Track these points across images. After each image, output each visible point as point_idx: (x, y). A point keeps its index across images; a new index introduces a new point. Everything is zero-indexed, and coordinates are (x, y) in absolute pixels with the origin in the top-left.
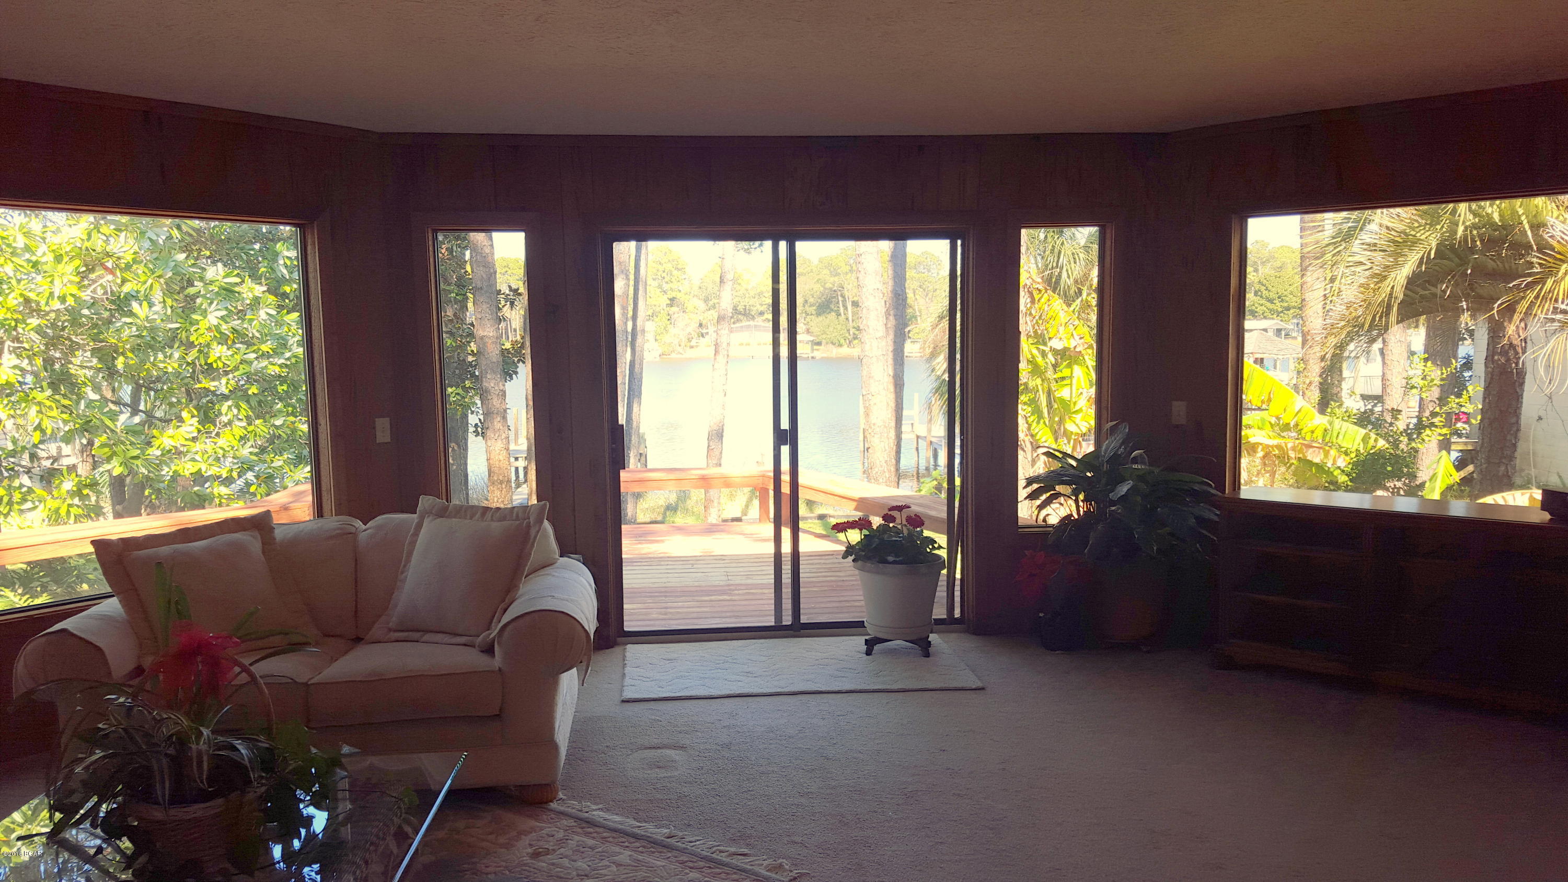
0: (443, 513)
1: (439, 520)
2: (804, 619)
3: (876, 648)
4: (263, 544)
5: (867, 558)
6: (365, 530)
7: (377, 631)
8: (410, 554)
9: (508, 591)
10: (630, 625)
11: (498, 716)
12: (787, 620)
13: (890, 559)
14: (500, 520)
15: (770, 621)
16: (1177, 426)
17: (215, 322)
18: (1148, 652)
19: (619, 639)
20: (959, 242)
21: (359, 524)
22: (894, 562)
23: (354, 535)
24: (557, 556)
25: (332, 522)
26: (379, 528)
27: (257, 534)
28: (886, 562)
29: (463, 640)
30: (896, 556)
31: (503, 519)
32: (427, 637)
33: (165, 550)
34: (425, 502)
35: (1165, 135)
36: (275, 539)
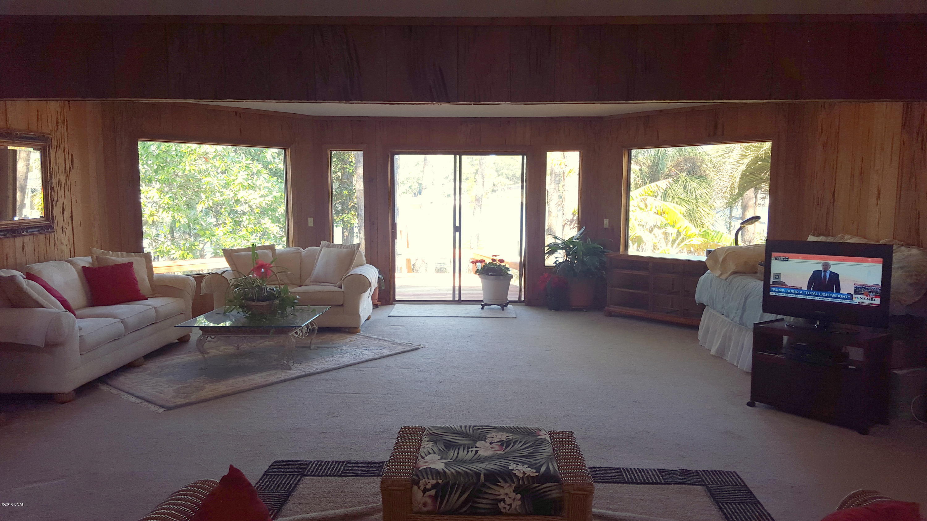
0: (328, 246)
1: (327, 248)
2: (463, 299)
3: (485, 307)
4: (272, 254)
5: (483, 273)
6: (304, 252)
7: (307, 282)
8: (318, 259)
9: (347, 270)
10: (397, 298)
11: (342, 305)
12: (457, 299)
13: (490, 274)
14: (346, 248)
15: (451, 299)
16: (606, 228)
17: (242, 181)
18: (587, 311)
19: (393, 303)
20: (525, 157)
21: (302, 250)
22: (491, 275)
23: (301, 253)
24: (365, 263)
25: (293, 248)
26: (308, 250)
27: (270, 250)
28: (488, 275)
29: (332, 285)
30: (493, 273)
31: (347, 248)
32: (322, 284)
33: (243, 253)
34: (323, 243)
35: (602, 118)
36: (275, 252)
